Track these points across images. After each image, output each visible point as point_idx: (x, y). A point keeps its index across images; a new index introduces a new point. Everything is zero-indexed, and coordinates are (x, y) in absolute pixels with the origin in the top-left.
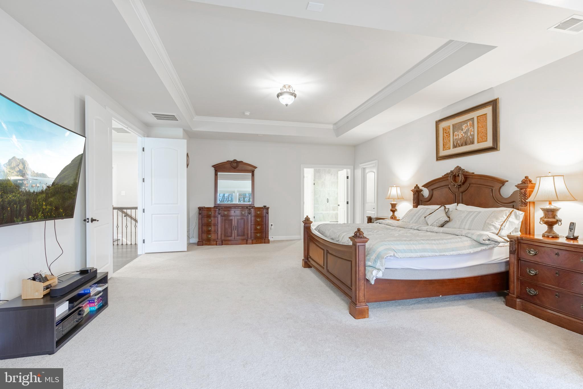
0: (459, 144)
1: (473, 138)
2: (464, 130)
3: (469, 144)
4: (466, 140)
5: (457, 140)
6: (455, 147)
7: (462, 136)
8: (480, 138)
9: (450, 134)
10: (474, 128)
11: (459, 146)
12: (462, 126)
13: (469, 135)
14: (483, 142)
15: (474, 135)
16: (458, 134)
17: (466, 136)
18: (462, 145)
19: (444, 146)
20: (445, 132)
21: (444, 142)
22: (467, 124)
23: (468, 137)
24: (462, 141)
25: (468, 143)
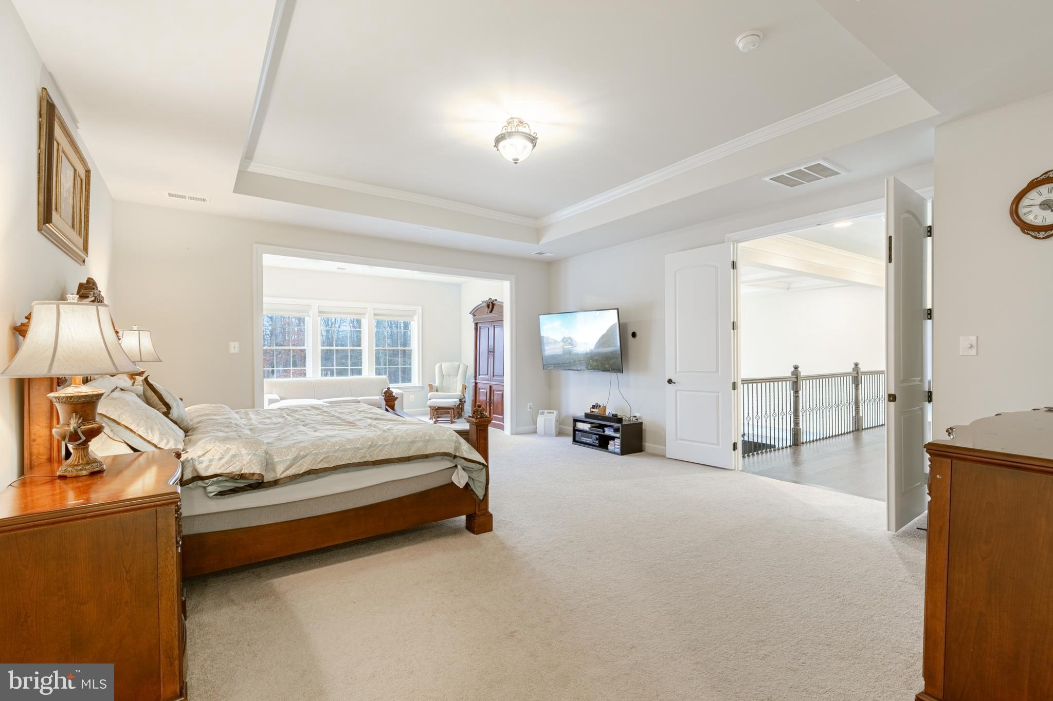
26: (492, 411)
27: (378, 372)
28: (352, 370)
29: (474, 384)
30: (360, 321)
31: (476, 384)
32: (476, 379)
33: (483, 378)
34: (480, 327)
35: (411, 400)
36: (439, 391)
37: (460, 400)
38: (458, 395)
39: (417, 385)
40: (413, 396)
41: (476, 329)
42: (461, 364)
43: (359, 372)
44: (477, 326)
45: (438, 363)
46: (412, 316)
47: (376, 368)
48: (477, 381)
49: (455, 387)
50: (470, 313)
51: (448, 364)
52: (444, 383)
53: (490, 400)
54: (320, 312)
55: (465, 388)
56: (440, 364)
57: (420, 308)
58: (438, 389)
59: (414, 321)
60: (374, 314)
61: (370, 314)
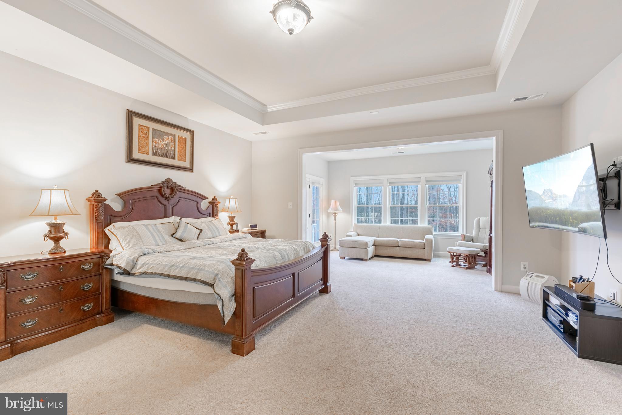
0: (160, 153)
1: (174, 154)
2: (165, 141)
3: (170, 158)
4: (167, 153)
5: (157, 148)
6: (154, 154)
7: (162, 146)
8: (179, 156)
9: (148, 137)
10: (175, 144)
11: (160, 156)
12: (163, 136)
13: (170, 149)
14: (182, 161)
15: (174, 151)
16: (158, 142)
17: (166, 148)
18: (162, 156)
19: (139, 147)
20: (142, 132)
21: (140, 143)
22: (169, 137)
23: (168, 150)
24: (162, 152)
25: (169, 156)
27: (430, 222)
28: (410, 220)
31: (491, 237)
39: (461, 234)
41: (492, 187)
43: (415, 222)
44: (492, 184)
45: (476, 218)
47: (428, 220)
48: (492, 235)
50: (489, 173)
51: (485, 218)
52: (479, 235)
54: (390, 183)
57: (465, 174)
58: (474, 239)
59: (461, 184)
60: (426, 181)
61: (423, 181)
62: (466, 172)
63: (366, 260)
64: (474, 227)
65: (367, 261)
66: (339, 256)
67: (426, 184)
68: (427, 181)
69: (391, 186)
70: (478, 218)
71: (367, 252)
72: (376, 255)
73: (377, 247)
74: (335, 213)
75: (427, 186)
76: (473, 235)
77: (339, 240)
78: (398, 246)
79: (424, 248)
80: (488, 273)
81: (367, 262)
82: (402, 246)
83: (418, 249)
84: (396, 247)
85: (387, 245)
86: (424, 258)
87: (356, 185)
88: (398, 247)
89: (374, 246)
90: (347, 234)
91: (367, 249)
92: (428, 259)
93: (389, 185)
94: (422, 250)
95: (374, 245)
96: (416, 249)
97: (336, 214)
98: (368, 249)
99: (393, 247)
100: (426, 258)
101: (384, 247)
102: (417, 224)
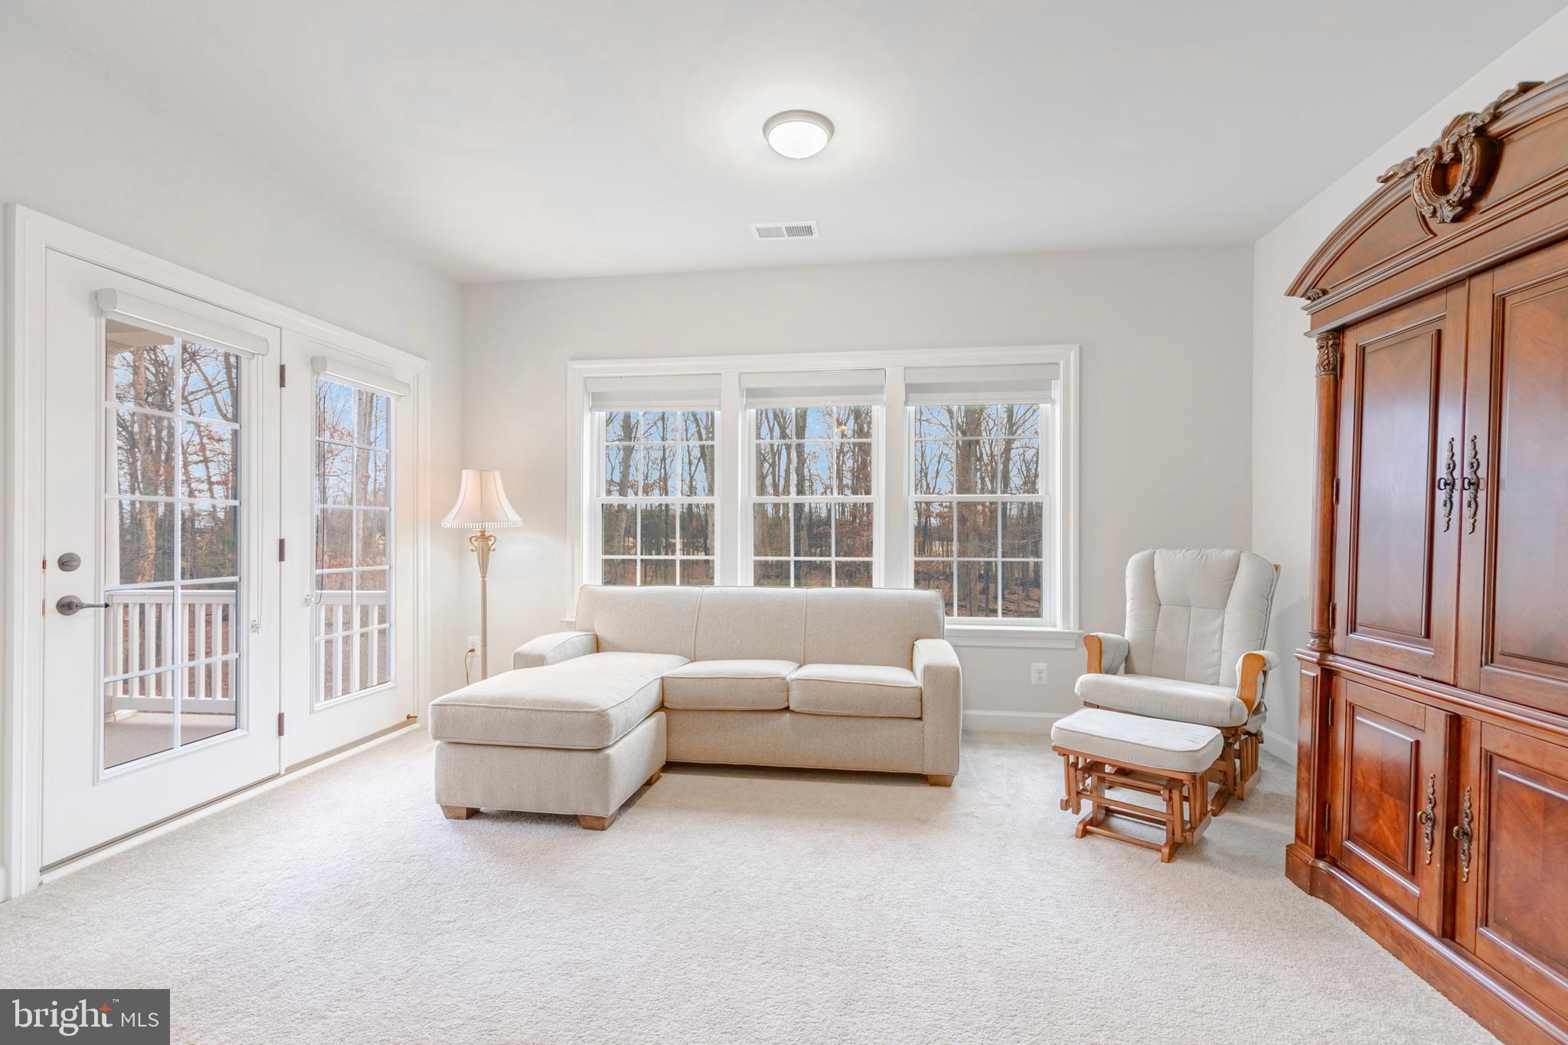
26: (1469, 898)
27: (924, 577)
28: (840, 566)
29: (1314, 672)
30: (868, 413)
31: (1328, 675)
32: (1327, 649)
33: (1369, 647)
34: (1362, 352)
35: (1034, 680)
36: (1137, 663)
37: (1230, 733)
38: (1216, 704)
39: (1059, 628)
40: (1042, 666)
41: (1333, 370)
42: (1243, 557)
43: (859, 575)
44: (1338, 347)
45: (1133, 554)
46: (1042, 386)
47: (917, 564)
48: (1337, 662)
49: (1214, 658)
50: (1292, 292)
51: (1179, 555)
52: (1159, 633)
53: (1453, 818)
54: (751, 393)
55: (1257, 668)
56: (1148, 552)
57: (1073, 355)
58: (1133, 655)
59: (1053, 402)
60: (907, 386)
61: (895, 387)
62: (1077, 347)
63: (596, 824)
64: (1129, 595)
65: (603, 829)
66: (439, 801)
67: (906, 403)
68: (911, 388)
69: (754, 411)
70: (1143, 553)
71: (604, 772)
72: (674, 759)
73: (676, 717)
74: (483, 533)
75: (911, 409)
76: (1128, 635)
77: (437, 701)
78: (787, 709)
79: (920, 719)
80: (1311, 894)
81: (605, 833)
82: (811, 710)
83: (888, 721)
84: (776, 716)
85: (730, 707)
86: (915, 769)
87: (597, 399)
88: (788, 715)
89: (662, 714)
90: (520, 649)
91: (601, 755)
92: (939, 773)
93: (747, 406)
94: (909, 729)
95: (661, 707)
96: (878, 723)
97: (488, 539)
98: (608, 757)
99: (760, 716)
100: (928, 770)
101: (713, 716)
102: (870, 585)
